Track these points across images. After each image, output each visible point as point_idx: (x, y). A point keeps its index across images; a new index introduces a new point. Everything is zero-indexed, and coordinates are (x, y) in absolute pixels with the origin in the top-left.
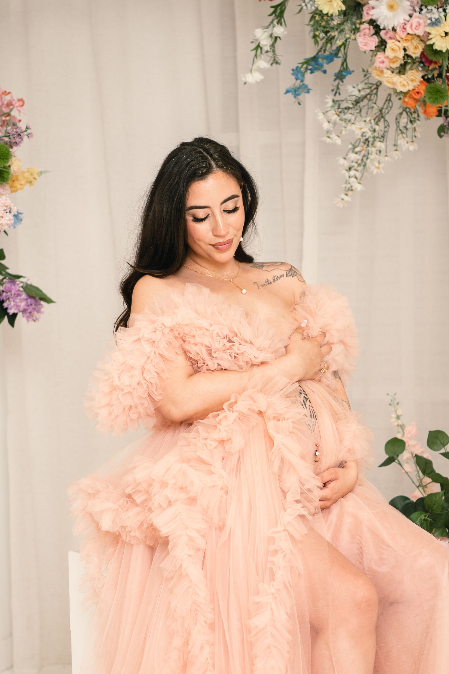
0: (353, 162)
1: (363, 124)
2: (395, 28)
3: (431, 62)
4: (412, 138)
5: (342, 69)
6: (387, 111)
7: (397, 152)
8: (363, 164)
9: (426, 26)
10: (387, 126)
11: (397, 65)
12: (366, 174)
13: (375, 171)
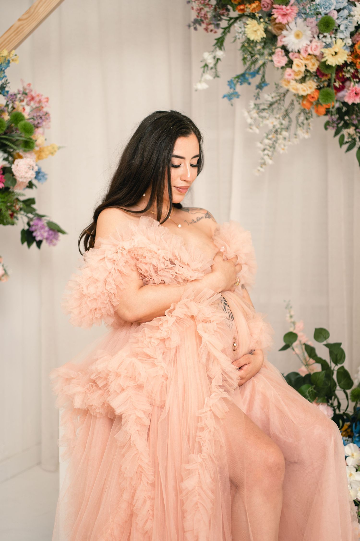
0: (266, 145)
1: (274, 120)
2: (300, 51)
3: (323, 75)
4: (307, 130)
5: (261, 82)
6: (291, 111)
7: (296, 139)
8: (274, 147)
9: (321, 48)
10: (290, 121)
11: (299, 77)
12: (275, 153)
13: (281, 152)
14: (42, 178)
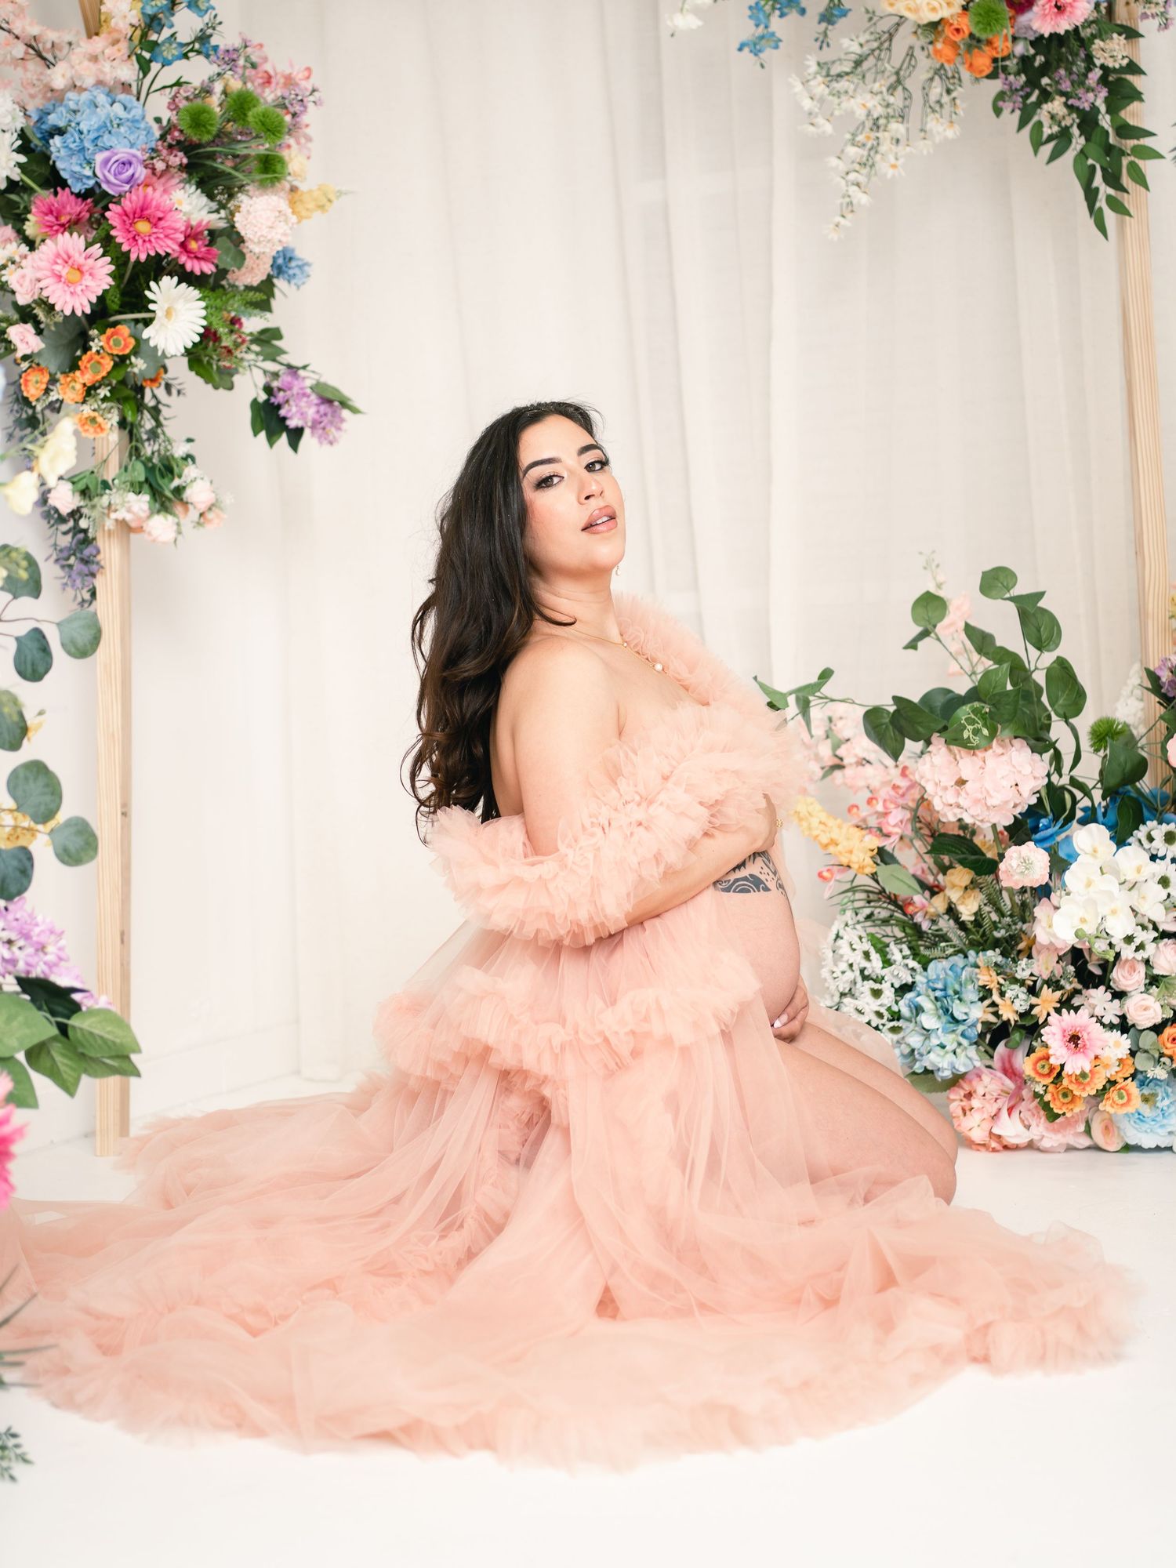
0: (851, 161)
1: (867, 97)
4: (951, 116)
5: (832, 5)
6: (908, 73)
7: (925, 141)
8: (870, 163)
10: (908, 97)
12: (874, 179)
13: (890, 172)
14: (297, 271)
